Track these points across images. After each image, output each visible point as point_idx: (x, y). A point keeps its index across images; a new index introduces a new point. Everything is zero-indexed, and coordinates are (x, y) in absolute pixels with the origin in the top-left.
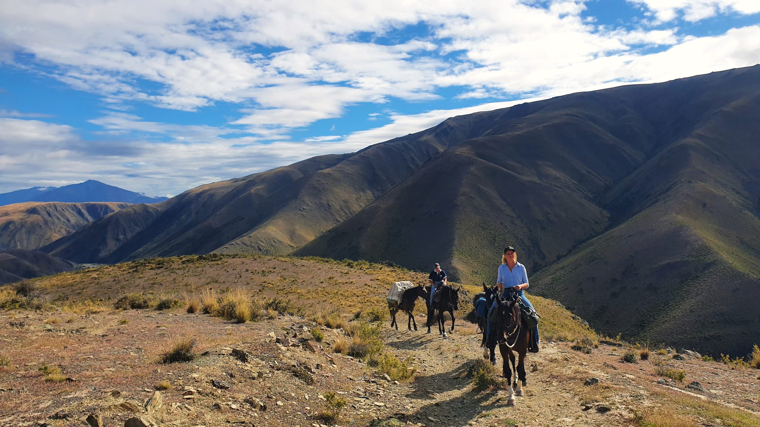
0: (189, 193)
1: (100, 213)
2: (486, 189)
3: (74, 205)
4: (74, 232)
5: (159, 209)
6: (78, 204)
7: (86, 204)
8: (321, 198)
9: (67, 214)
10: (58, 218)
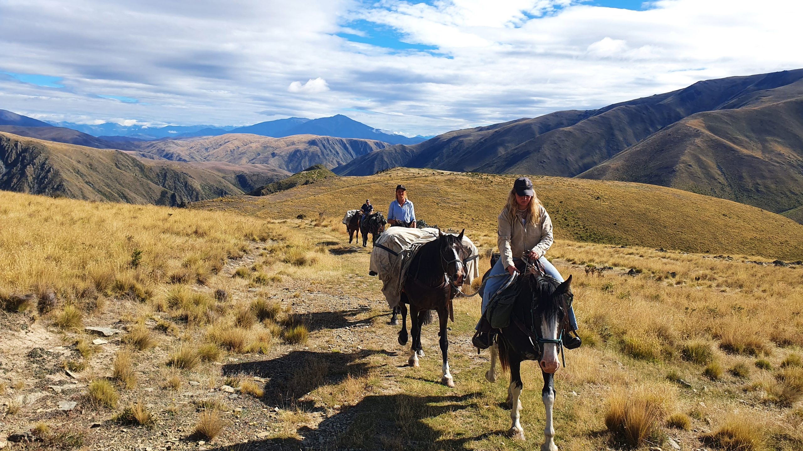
0: (440, 138)
1: (361, 148)
2: (705, 159)
3: (341, 140)
4: (344, 164)
5: (415, 150)
6: (344, 140)
7: (349, 140)
8: (560, 154)
9: (336, 147)
10: (330, 150)
